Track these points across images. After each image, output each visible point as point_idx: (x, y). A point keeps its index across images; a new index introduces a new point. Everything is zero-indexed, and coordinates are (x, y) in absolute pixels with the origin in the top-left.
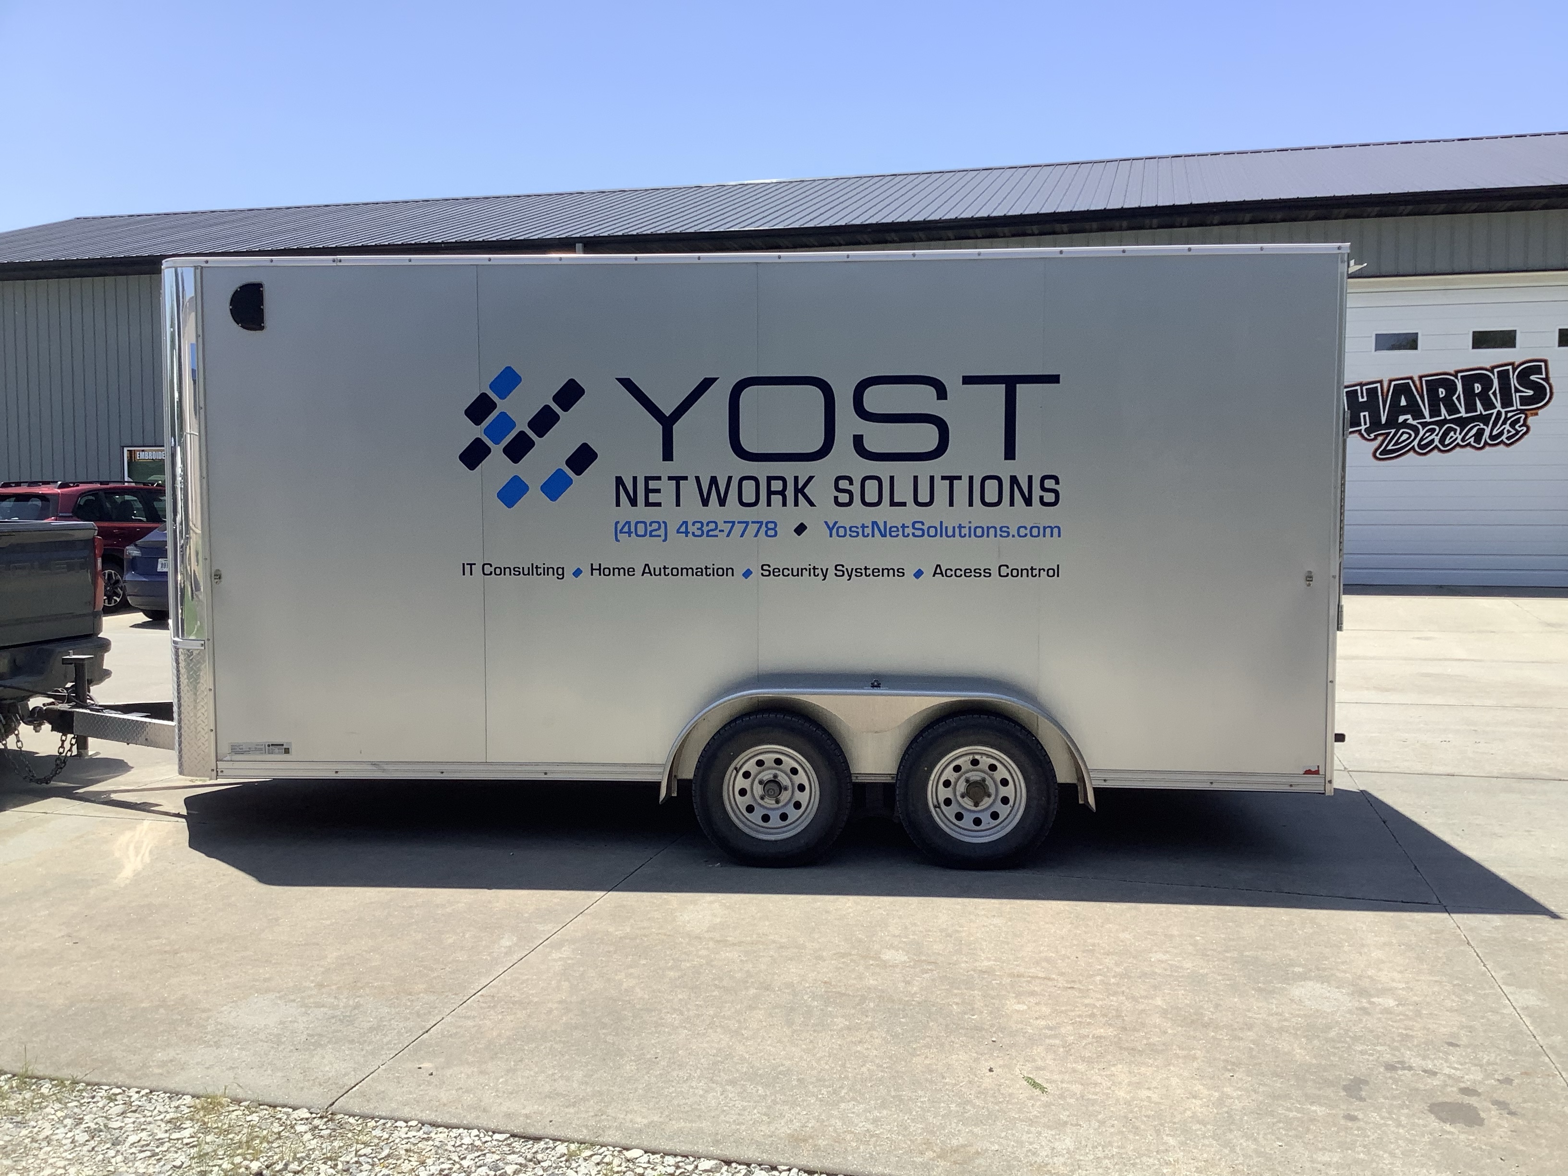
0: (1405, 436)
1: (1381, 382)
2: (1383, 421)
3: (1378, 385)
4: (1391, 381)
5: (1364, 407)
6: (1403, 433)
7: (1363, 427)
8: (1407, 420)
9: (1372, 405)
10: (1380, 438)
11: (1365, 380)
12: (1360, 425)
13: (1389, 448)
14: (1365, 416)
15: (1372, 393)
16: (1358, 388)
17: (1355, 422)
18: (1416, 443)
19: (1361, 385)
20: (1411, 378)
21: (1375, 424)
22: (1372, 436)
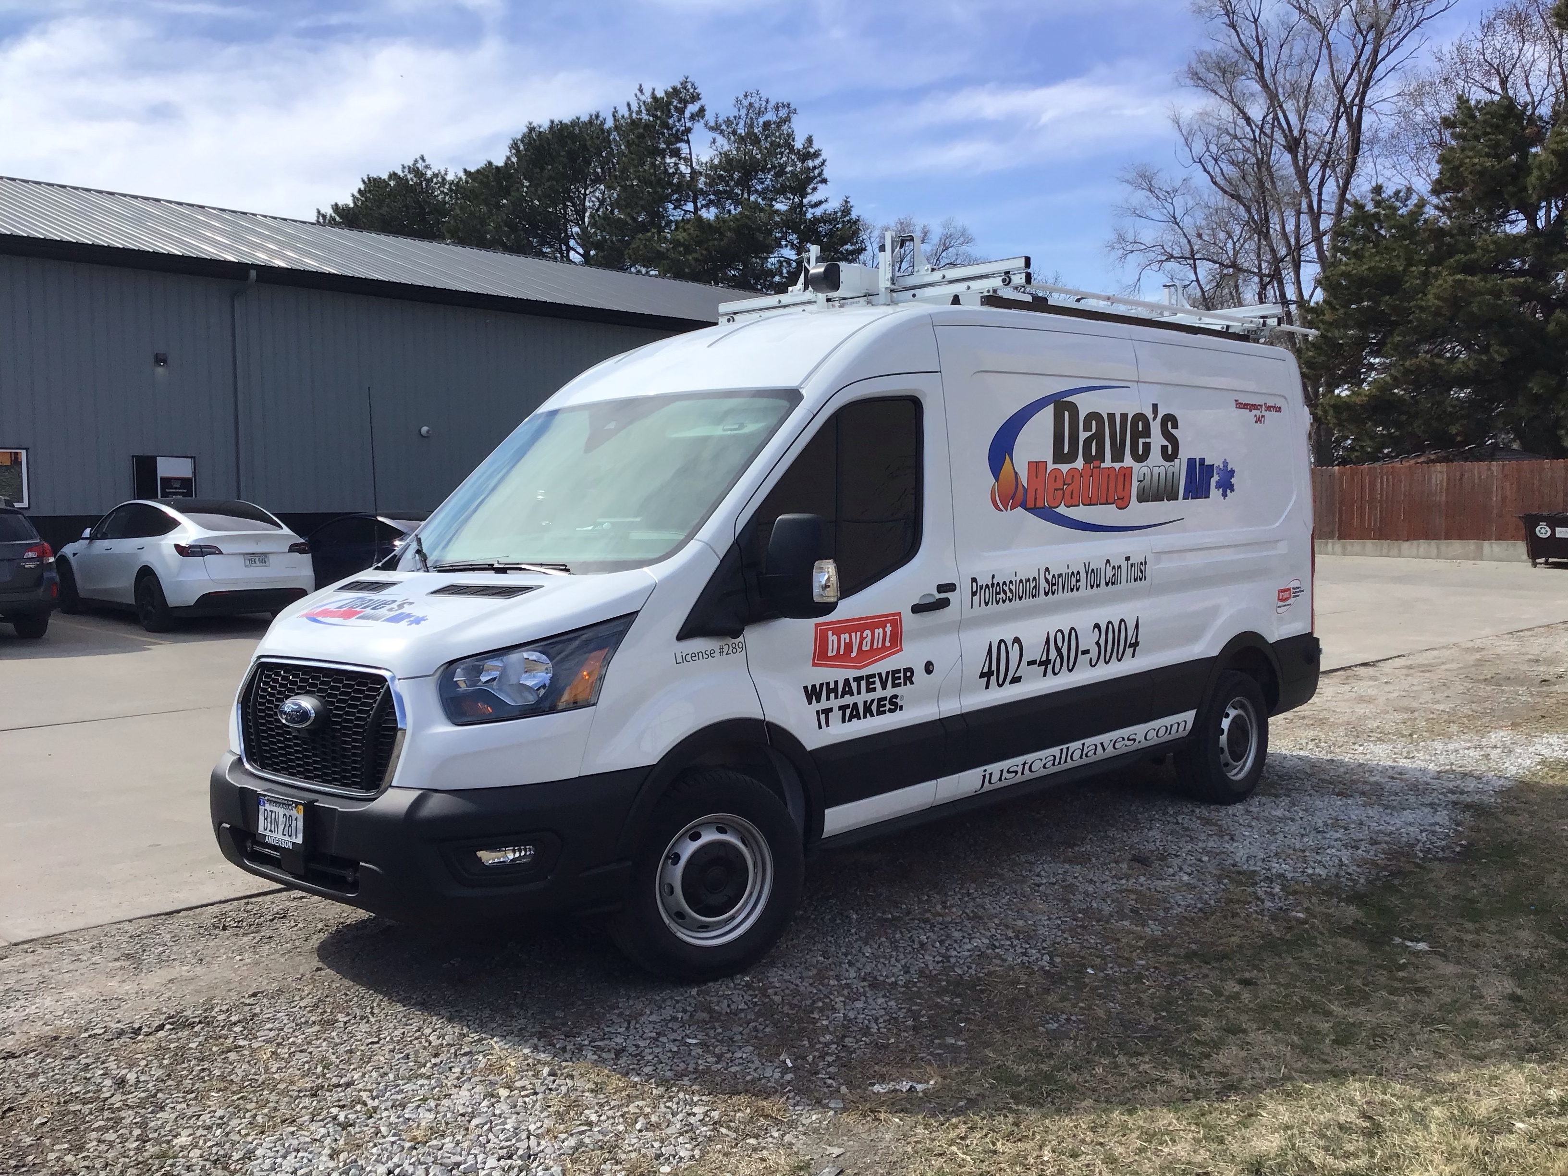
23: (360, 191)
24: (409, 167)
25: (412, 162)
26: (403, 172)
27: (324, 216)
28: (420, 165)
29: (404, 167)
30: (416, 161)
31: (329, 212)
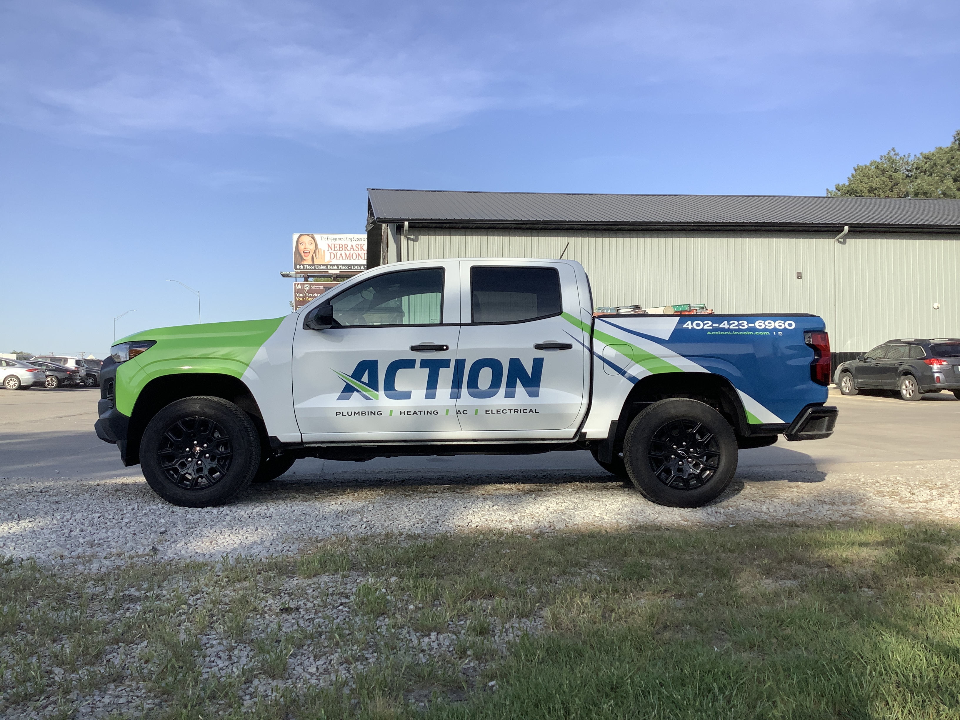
24: (885, 156)
26: (880, 160)
27: (831, 193)
28: (892, 154)
29: (881, 157)
30: (889, 152)
31: (834, 190)
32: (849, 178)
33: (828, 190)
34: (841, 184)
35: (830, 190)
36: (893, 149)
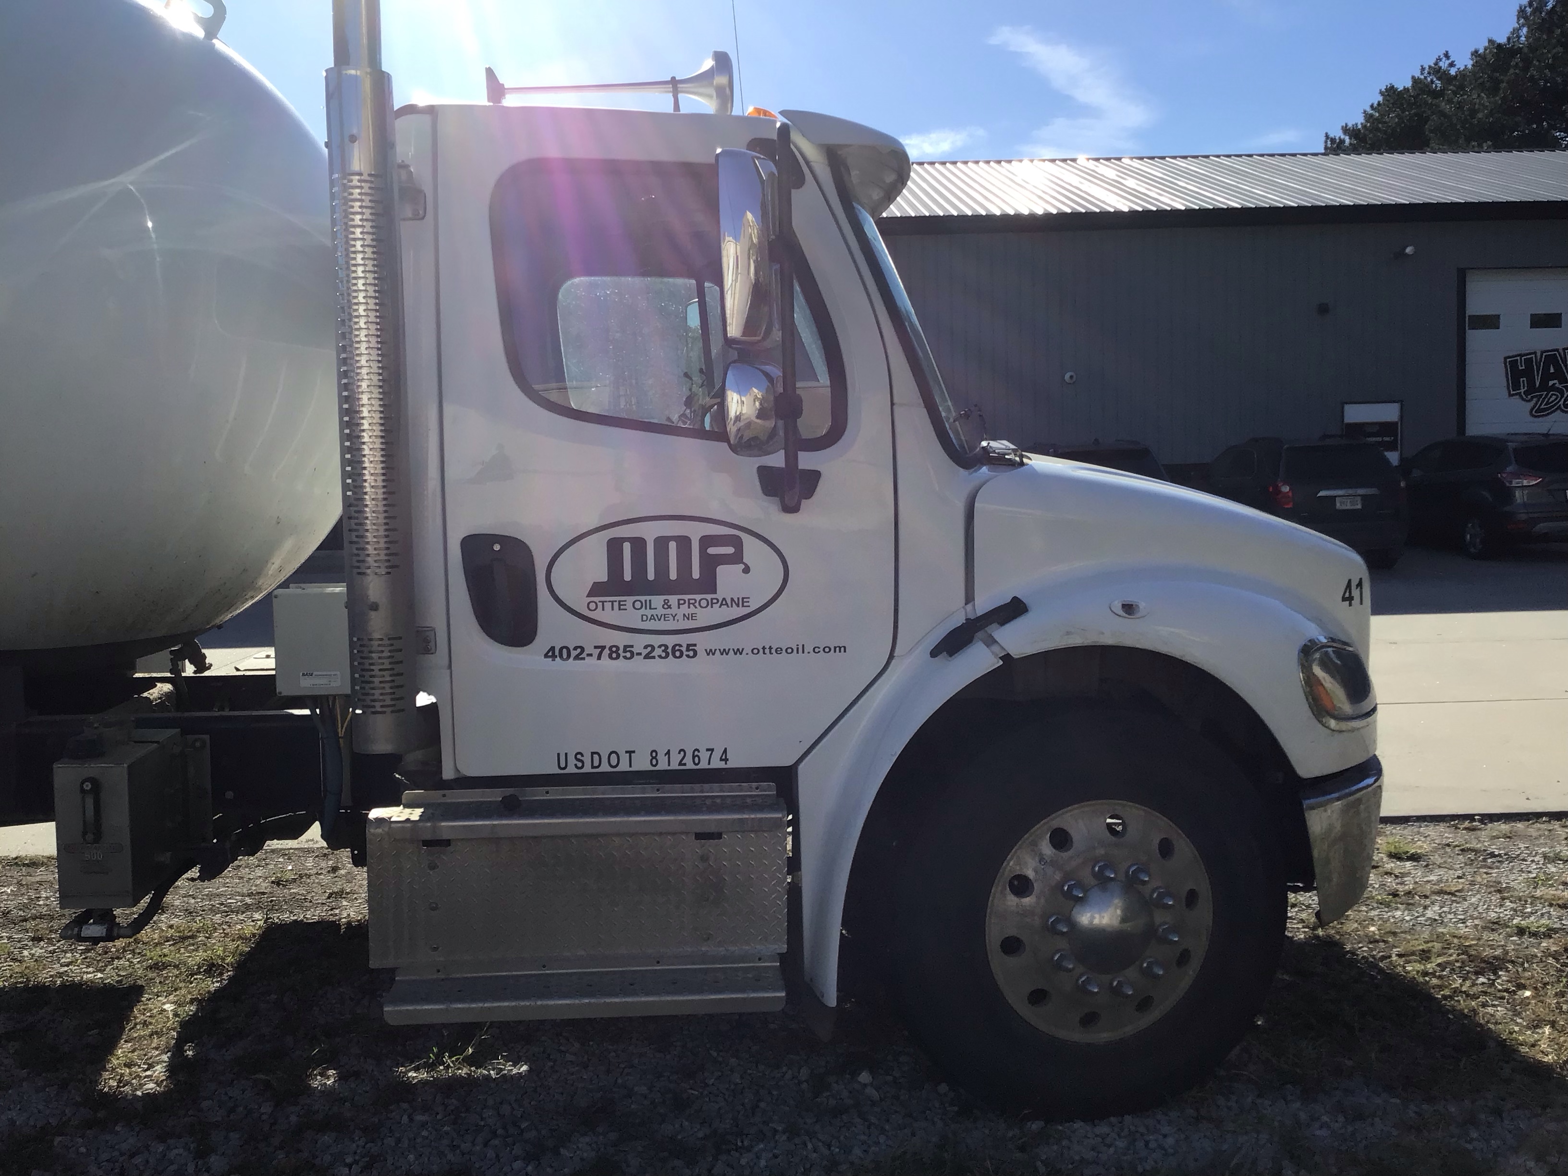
0: (1554, 397)
1: (1535, 353)
2: (1537, 384)
3: (1533, 356)
4: (1542, 353)
5: (1523, 373)
6: (1552, 395)
7: (1522, 391)
8: (1554, 384)
9: (1528, 372)
10: (1535, 399)
11: (1523, 352)
12: (1520, 389)
13: (1542, 407)
14: (1523, 381)
15: (1529, 362)
16: (1519, 358)
17: (1516, 386)
18: (1561, 402)
19: (1521, 355)
20: (1557, 350)
21: (1531, 389)
22: (1529, 397)
23: (1372, 106)
24: (1430, 67)
25: (1434, 60)
26: (1422, 74)
27: (1333, 140)
28: (1444, 64)
29: (1423, 69)
30: (1439, 59)
31: (1337, 133)
32: (1365, 112)
33: (1327, 136)
34: (1350, 125)
35: (1332, 135)
36: (1447, 56)
